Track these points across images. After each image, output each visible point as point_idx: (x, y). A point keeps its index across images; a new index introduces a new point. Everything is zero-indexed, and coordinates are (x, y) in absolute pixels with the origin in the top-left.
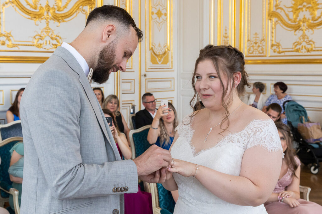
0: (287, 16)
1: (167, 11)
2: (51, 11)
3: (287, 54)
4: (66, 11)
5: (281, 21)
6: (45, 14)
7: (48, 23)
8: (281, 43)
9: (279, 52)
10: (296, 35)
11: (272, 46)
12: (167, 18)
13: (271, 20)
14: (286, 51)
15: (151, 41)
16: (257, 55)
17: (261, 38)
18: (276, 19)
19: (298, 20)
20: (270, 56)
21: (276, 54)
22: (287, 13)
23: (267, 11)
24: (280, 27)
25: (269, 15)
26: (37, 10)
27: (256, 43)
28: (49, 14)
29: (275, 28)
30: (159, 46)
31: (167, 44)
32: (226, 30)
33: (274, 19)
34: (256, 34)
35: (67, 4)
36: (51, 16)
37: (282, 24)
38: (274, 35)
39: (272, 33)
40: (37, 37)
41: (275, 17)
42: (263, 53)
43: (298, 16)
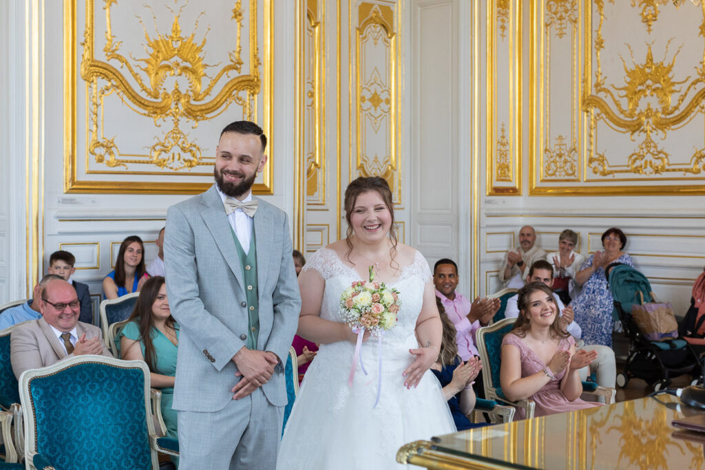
0: (617, 104)
1: (390, 95)
2: (183, 101)
3: (617, 176)
4: (208, 99)
5: (607, 113)
6: (173, 106)
7: (177, 123)
8: (606, 156)
9: (604, 174)
10: (634, 141)
11: (591, 160)
12: (390, 109)
13: (587, 112)
14: (616, 172)
15: (360, 151)
16: (562, 178)
17: (569, 147)
18: (598, 111)
19: (637, 112)
20: (587, 181)
21: (598, 176)
22: (617, 98)
23: (580, 94)
24: (604, 126)
25: (584, 102)
26: (159, 100)
27: (560, 156)
28: (180, 106)
29: (596, 128)
30: (376, 160)
31: (390, 157)
32: (503, 130)
33: (593, 111)
34: (560, 138)
35: (210, 88)
36: (182, 109)
37: (607, 120)
38: (593, 140)
39: (590, 136)
40: (158, 148)
41: (595, 107)
42: (573, 174)
43: (637, 106)
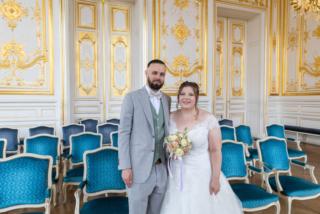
0: (311, 69)
1: (241, 70)
2: (183, 73)
3: (311, 90)
4: (189, 72)
5: (307, 72)
6: (180, 74)
7: (181, 78)
8: (307, 84)
9: (306, 89)
10: (317, 79)
11: (302, 85)
12: (241, 74)
13: (301, 72)
14: (311, 88)
15: (233, 85)
16: (292, 91)
17: (294, 82)
18: (305, 71)
19: (318, 71)
20: (300, 91)
21: (304, 90)
22: (311, 67)
23: (299, 67)
24: (307, 76)
25: (300, 69)
26: (177, 73)
27: (292, 85)
28: (182, 74)
29: (303, 76)
30: (237, 87)
31: (241, 86)
32: (274, 78)
33: (303, 71)
34: (292, 79)
35: (190, 69)
36: (182, 75)
37: (308, 74)
38: (302, 80)
39: (302, 78)
40: (176, 84)
41: (304, 70)
42: (296, 89)
43: (318, 69)
